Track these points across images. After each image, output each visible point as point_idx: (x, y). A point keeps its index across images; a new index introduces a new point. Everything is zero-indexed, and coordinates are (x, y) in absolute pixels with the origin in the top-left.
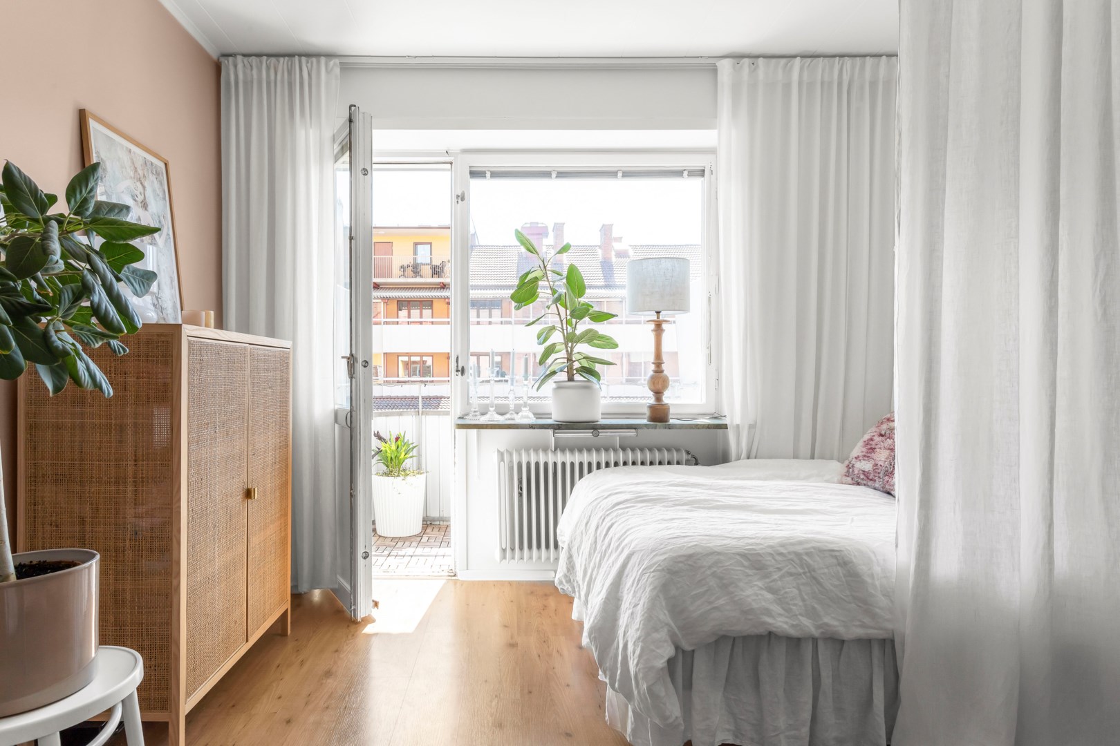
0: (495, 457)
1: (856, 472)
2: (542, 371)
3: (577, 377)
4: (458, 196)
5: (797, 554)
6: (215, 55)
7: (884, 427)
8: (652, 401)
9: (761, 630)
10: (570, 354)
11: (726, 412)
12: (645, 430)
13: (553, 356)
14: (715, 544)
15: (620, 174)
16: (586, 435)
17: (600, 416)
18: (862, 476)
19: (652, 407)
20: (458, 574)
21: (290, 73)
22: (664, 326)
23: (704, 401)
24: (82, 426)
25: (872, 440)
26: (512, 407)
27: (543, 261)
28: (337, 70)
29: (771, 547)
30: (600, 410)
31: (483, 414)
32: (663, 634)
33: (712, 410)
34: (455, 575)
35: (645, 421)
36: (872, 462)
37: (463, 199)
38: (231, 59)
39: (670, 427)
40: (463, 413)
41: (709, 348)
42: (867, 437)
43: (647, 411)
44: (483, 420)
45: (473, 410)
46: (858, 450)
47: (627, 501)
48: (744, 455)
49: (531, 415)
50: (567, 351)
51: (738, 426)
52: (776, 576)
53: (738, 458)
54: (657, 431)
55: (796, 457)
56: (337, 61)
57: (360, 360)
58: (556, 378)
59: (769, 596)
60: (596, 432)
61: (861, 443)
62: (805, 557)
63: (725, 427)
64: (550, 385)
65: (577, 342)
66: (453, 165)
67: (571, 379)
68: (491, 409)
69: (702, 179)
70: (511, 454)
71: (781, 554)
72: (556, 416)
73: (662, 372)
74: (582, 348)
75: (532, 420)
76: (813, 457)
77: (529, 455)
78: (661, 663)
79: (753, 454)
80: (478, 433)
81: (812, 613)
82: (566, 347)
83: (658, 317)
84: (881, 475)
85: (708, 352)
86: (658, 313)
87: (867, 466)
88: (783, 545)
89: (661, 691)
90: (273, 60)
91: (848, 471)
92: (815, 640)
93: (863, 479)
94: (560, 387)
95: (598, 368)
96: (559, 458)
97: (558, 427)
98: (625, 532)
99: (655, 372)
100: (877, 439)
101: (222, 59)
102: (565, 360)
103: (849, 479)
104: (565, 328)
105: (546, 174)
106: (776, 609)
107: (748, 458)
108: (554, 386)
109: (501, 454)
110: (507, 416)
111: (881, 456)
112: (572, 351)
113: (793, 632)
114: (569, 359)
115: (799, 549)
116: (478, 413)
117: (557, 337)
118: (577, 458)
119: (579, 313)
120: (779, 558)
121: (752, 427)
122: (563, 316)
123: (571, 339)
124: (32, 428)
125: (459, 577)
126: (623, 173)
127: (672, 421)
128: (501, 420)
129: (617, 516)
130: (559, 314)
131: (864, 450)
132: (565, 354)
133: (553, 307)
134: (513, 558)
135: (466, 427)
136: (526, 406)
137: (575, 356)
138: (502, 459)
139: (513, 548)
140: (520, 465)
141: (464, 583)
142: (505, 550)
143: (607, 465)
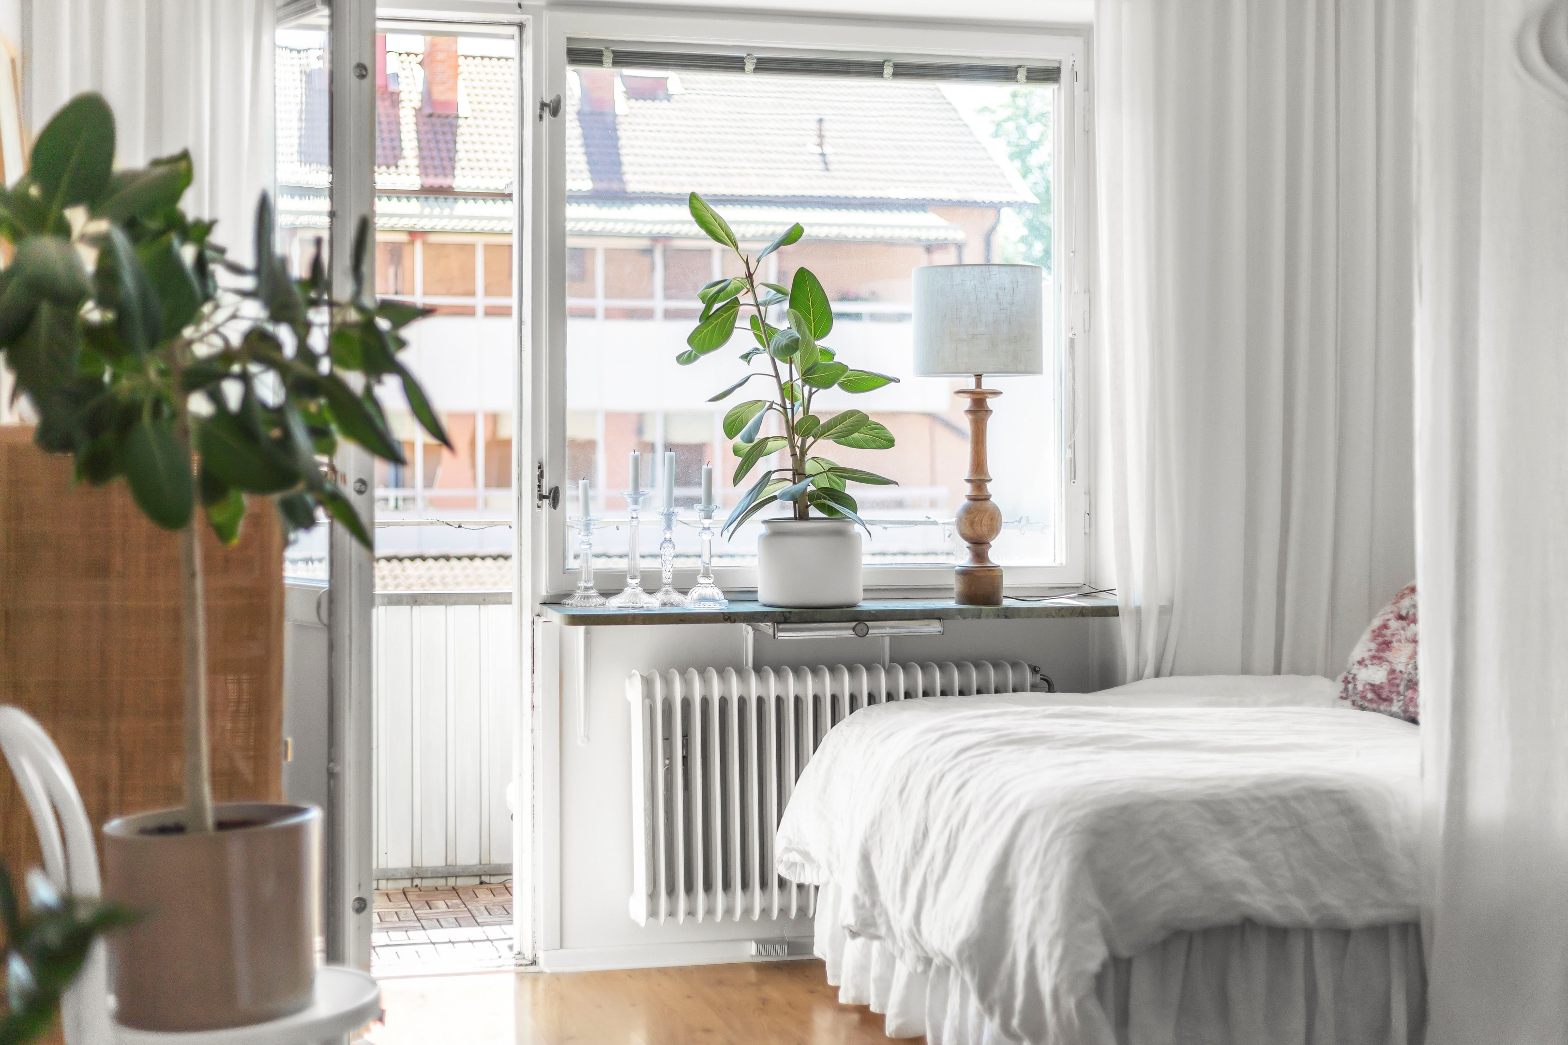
0: (634, 692)
1: (1360, 688)
2: (740, 495)
3: (814, 512)
4: (543, 105)
5: (1282, 799)
7: (1406, 603)
8: (964, 558)
9: (1232, 917)
10: (799, 458)
11: (1110, 577)
12: (958, 624)
13: (764, 464)
14: (1158, 789)
15: (888, 70)
16: (843, 632)
17: (861, 595)
18: (1370, 695)
19: (965, 574)
20: (541, 960)
22: (990, 402)
23: (1061, 559)
25: (1385, 626)
26: (667, 577)
27: (747, 263)
29: (1243, 790)
30: (861, 581)
31: (606, 594)
32: (1092, 925)
33: (1077, 578)
34: (534, 963)
35: (951, 604)
36: (1386, 667)
37: (556, 111)
39: (1009, 613)
40: (552, 592)
41: (1073, 447)
42: (1376, 623)
43: (953, 582)
44: (614, 605)
45: (582, 584)
46: (1363, 648)
47: (979, 744)
48: (1149, 669)
49: (717, 593)
50: (794, 455)
51: (1138, 610)
52: (1252, 832)
53: (1139, 677)
54: (983, 622)
55: (1246, 670)
58: (771, 511)
59: (1243, 863)
60: (861, 626)
61: (1367, 636)
62: (1294, 804)
63: (1113, 611)
64: (756, 525)
65: (816, 437)
66: (529, 33)
67: (802, 515)
68: (633, 582)
69: (1055, 86)
70: (667, 682)
71: (1257, 800)
73: (987, 498)
74: (825, 451)
75: (721, 606)
76: (1277, 671)
77: (706, 681)
78: (1093, 965)
79: (1167, 666)
80: (587, 633)
81: (1304, 890)
82: (793, 446)
83: (979, 384)
84: (1401, 688)
85: (1069, 455)
86: (979, 377)
87: (1377, 675)
88: (1260, 786)
89: (1094, 1008)
91: (1346, 689)
92: (1307, 932)
93: (1371, 701)
94: (776, 531)
95: (852, 489)
96: (772, 687)
97: (785, 616)
98: (1000, 788)
99: (973, 499)
100: (1394, 624)
102: (789, 475)
103: (1348, 703)
104: (789, 406)
105: (734, 64)
106: (1253, 881)
107: (1157, 674)
108: (763, 529)
109: (648, 683)
111: (1399, 658)
112: (803, 453)
113: (1279, 918)
114: (799, 473)
115: (1283, 791)
116: (593, 592)
119: (821, 373)
120: (1256, 806)
121: (1165, 611)
122: (785, 378)
123: (804, 430)
125: (543, 966)
126: (896, 66)
127: (1006, 603)
128: (653, 604)
129: (971, 768)
130: (777, 376)
131: (1373, 646)
132: (789, 463)
133: (762, 362)
134: (672, 913)
135: (576, 620)
136: (706, 574)
137: (810, 467)
138: (649, 694)
139: (671, 890)
140: (687, 704)
141: (557, 977)
142: (653, 896)
143: (872, 699)
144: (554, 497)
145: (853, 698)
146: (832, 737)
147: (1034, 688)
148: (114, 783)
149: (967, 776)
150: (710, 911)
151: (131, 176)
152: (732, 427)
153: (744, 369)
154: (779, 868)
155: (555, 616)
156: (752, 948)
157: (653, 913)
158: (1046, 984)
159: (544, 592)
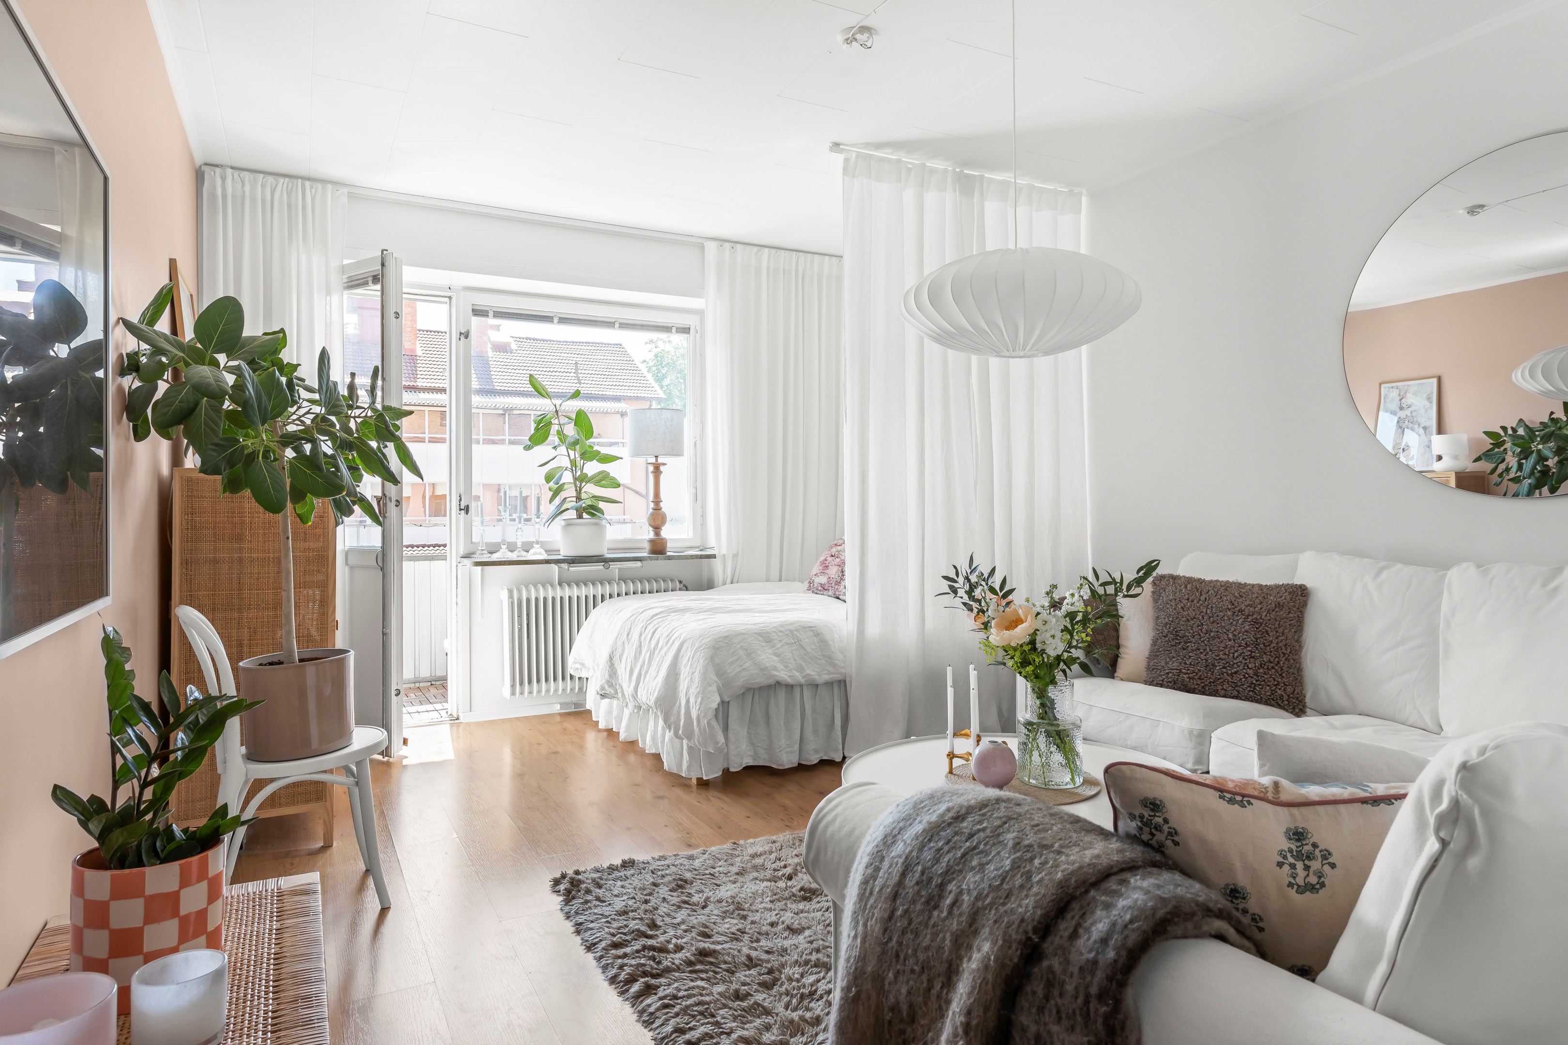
0: (504, 595)
1: (816, 585)
2: (552, 508)
3: (585, 515)
4: (461, 334)
5: (791, 631)
6: (199, 161)
7: (834, 550)
8: (651, 535)
9: (771, 681)
10: (579, 491)
11: (712, 542)
12: (649, 562)
13: (563, 495)
14: (740, 628)
15: (617, 325)
16: (599, 567)
17: (606, 551)
18: (820, 588)
19: (651, 541)
20: (461, 718)
21: (289, 194)
22: (662, 468)
23: (691, 535)
24: (241, 560)
25: (826, 560)
26: (519, 544)
27: (555, 406)
28: (345, 199)
29: (775, 627)
30: (606, 545)
31: (491, 553)
32: (714, 688)
33: (698, 543)
34: (458, 719)
35: (645, 555)
36: (827, 576)
37: (467, 337)
38: (218, 170)
39: (670, 558)
40: (466, 552)
41: (696, 488)
42: (822, 558)
43: (647, 546)
44: (495, 557)
45: (480, 548)
46: (816, 569)
47: (661, 612)
48: (729, 581)
49: (542, 551)
50: (576, 490)
51: (724, 555)
52: (779, 646)
53: (724, 584)
54: (659, 562)
55: (768, 580)
56: (345, 190)
57: (393, 499)
58: (566, 515)
59: (776, 658)
60: (606, 564)
61: (818, 563)
62: (795, 633)
63: (713, 556)
64: (559, 521)
65: (586, 483)
66: (454, 301)
67: (580, 517)
68: (504, 547)
69: (686, 336)
70: (519, 591)
71: (781, 631)
72: (565, 552)
73: (660, 509)
74: (590, 489)
75: (544, 557)
76: (780, 580)
77: (537, 590)
78: (715, 705)
79: (735, 580)
80: (482, 570)
81: (800, 669)
82: (576, 487)
83: (657, 460)
84: (833, 585)
85: (694, 491)
86: (656, 457)
87: (823, 580)
88: (782, 626)
89: (714, 723)
90: (271, 179)
91: (810, 586)
92: (801, 686)
93: (820, 591)
94: (569, 524)
95: (601, 505)
96: (567, 592)
97: (573, 561)
98: (672, 631)
99: (655, 509)
100: (830, 559)
101: (206, 169)
102: (574, 499)
103: (811, 592)
104: (574, 469)
105: (549, 319)
106: (780, 666)
107: (732, 583)
108: (563, 523)
109: (511, 592)
110: (516, 552)
111: (834, 571)
112: (580, 490)
113: (790, 681)
114: (579, 498)
115: (791, 627)
116: (485, 552)
117: (567, 477)
118: (591, 591)
119: (589, 455)
120: (779, 634)
121: (735, 556)
122: (572, 457)
123: (581, 479)
124: (185, 563)
125: (462, 720)
126: (620, 324)
127: (669, 554)
128: (513, 556)
129: (658, 623)
130: (569, 456)
131: (821, 568)
132: (574, 494)
133: (563, 449)
134: (522, 693)
135: (478, 564)
136: (537, 543)
137: (583, 496)
138: (511, 596)
139: (522, 683)
140: (528, 601)
141: (469, 724)
142: (513, 686)
143: (611, 596)
144: (467, 509)
145: (602, 596)
146: (594, 613)
147: (680, 589)
148: (246, 642)
149: (656, 626)
150: (539, 691)
151: (253, 339)
152: (548, 478)
153: (554, 453)
154: (570, 670)
155: (468, 562)
156: (558, 707)
157: (513, 693)
158: (694, 714)
159: (462, 553)
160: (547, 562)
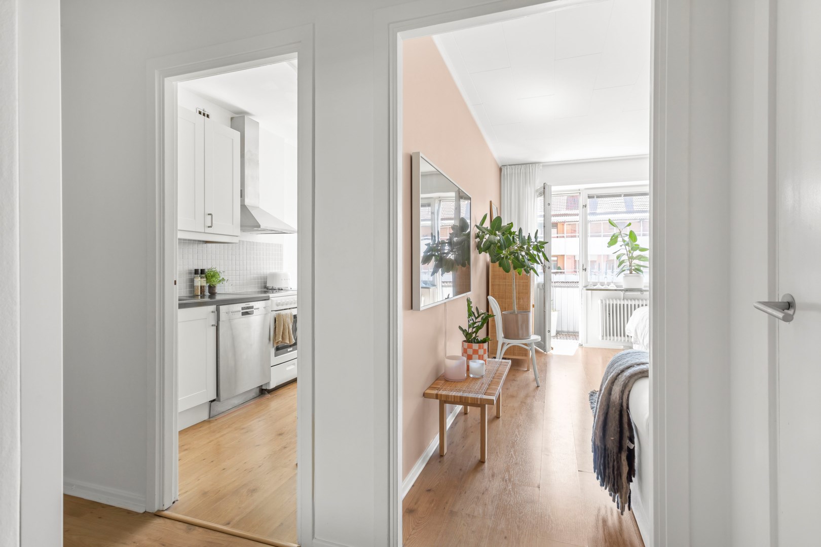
0: (599, 302)
2: (619, 270)
3: (634, 272)
4: (583, 206)
6: (500, 165)
13: (623, 264)
16: (639, 293)
20: (583, 345)
21: (525, 170)
24: (505, 285)
26: (606, 283)
27: (620, 230)
28: (541, 167)
30: (643, 284)
31: (594, 286)
37: (585, 207)
38: (505, 167)
40: (585, 285)
44: (595, 288)
45: (590, 284)
49: (614, 286)
56: (541, 164)
58: (625, 272)
60: (642, 292)
64: (622, 274)
65: (634, 259)
66: (581, 194)
67: (631, 273)
68: (598, 284)
70: (605, 300)
72: (624, 287)
74: (636, 262)
75: (615, 288)
77: (613, 301)
80: (591, 292)
82: (629, 261)
90: (520, 166)
94: (626, 275)
95: (642, 268)
96: (626, 303)
97: (627, 290)
101: (502, 167)
104: (628, 254)
105: (620, 196)
108: (624, 275)
109: (602, 301)
110: (604, 286)
112: (631, 262)
114: (630, 266)
116: (592, 285)
117: (625, 258)
118: (633, 303)
119: (634, 249)
122: (628, 250)
123: (631, 258)
124: (492, 285)
128: (603, 288)
130: (626, 249)
132: (628, 264)
133: (623, 247)
134: (606, 339)
135: (587, 290)
136: (612, 282)
137: (633, 265)
138: (602, 302)
139: (606, 335)
140: (609, 305)
141: (585, 348)
142: (603, 336)
143: (642, 305)
144: (585, 270)
145: (638, 305)
146: (634, 313)
150: (614, 340)
151: (504, 226)
152: (618, 257)
153: (620, 248)
154: (627, 334)
155: (585, 289)
156: (623, 347)
157: (603, 339)
159: (583, 285)
160: (616, 290)
